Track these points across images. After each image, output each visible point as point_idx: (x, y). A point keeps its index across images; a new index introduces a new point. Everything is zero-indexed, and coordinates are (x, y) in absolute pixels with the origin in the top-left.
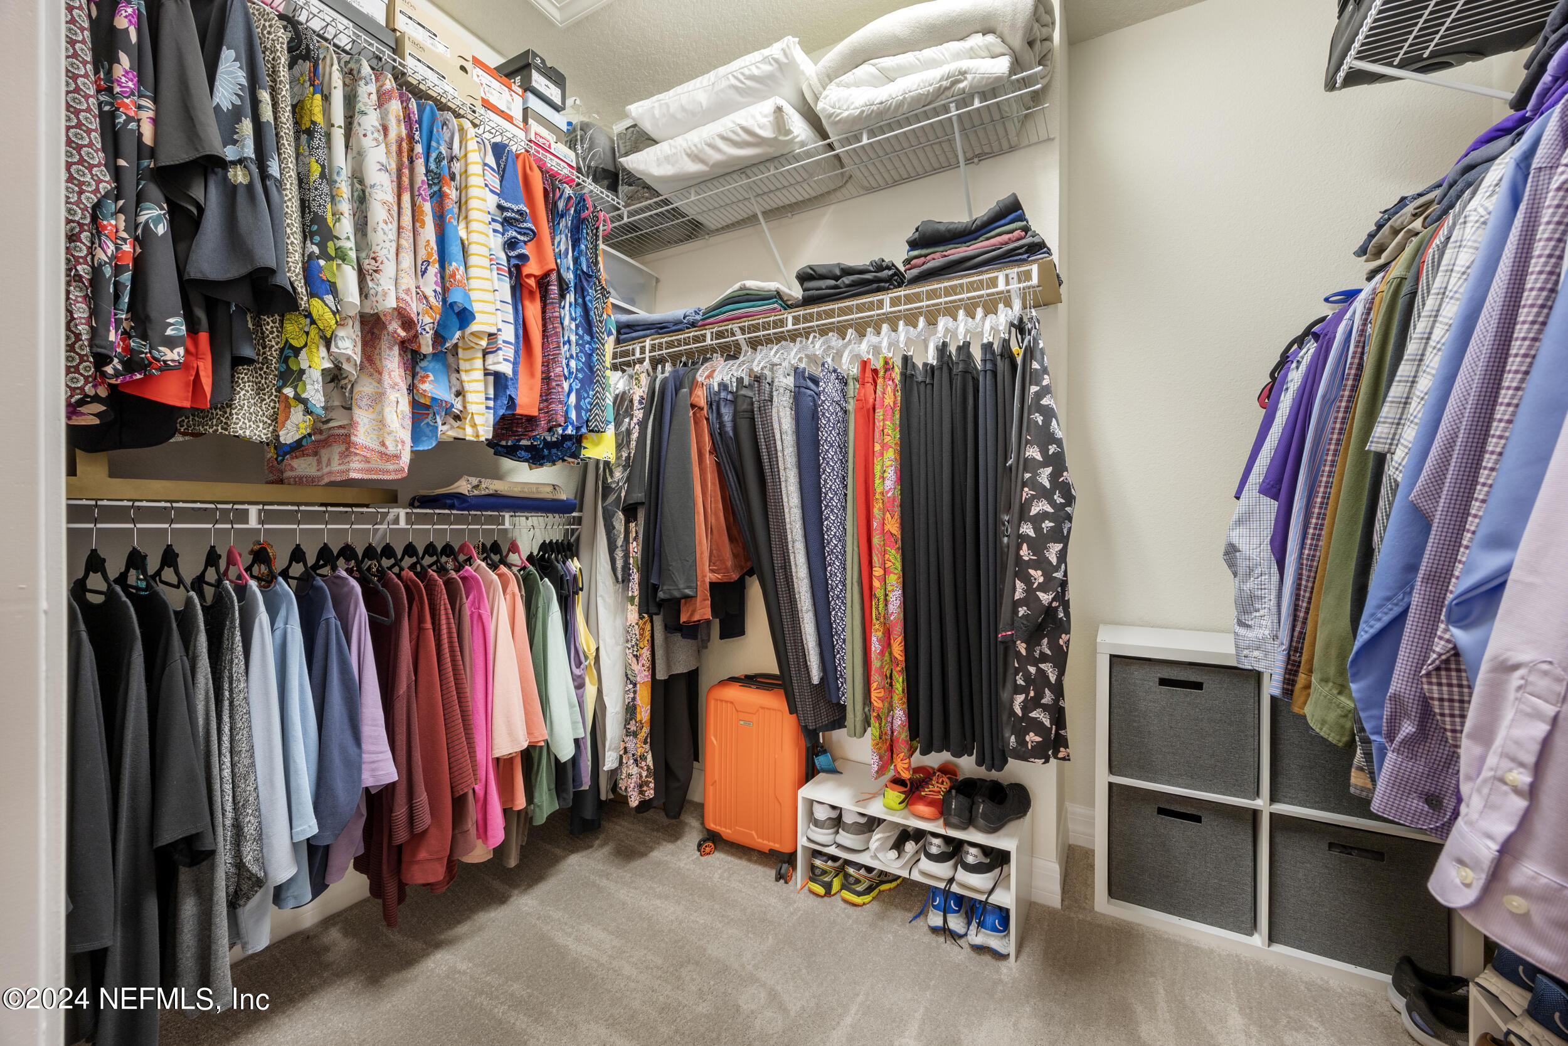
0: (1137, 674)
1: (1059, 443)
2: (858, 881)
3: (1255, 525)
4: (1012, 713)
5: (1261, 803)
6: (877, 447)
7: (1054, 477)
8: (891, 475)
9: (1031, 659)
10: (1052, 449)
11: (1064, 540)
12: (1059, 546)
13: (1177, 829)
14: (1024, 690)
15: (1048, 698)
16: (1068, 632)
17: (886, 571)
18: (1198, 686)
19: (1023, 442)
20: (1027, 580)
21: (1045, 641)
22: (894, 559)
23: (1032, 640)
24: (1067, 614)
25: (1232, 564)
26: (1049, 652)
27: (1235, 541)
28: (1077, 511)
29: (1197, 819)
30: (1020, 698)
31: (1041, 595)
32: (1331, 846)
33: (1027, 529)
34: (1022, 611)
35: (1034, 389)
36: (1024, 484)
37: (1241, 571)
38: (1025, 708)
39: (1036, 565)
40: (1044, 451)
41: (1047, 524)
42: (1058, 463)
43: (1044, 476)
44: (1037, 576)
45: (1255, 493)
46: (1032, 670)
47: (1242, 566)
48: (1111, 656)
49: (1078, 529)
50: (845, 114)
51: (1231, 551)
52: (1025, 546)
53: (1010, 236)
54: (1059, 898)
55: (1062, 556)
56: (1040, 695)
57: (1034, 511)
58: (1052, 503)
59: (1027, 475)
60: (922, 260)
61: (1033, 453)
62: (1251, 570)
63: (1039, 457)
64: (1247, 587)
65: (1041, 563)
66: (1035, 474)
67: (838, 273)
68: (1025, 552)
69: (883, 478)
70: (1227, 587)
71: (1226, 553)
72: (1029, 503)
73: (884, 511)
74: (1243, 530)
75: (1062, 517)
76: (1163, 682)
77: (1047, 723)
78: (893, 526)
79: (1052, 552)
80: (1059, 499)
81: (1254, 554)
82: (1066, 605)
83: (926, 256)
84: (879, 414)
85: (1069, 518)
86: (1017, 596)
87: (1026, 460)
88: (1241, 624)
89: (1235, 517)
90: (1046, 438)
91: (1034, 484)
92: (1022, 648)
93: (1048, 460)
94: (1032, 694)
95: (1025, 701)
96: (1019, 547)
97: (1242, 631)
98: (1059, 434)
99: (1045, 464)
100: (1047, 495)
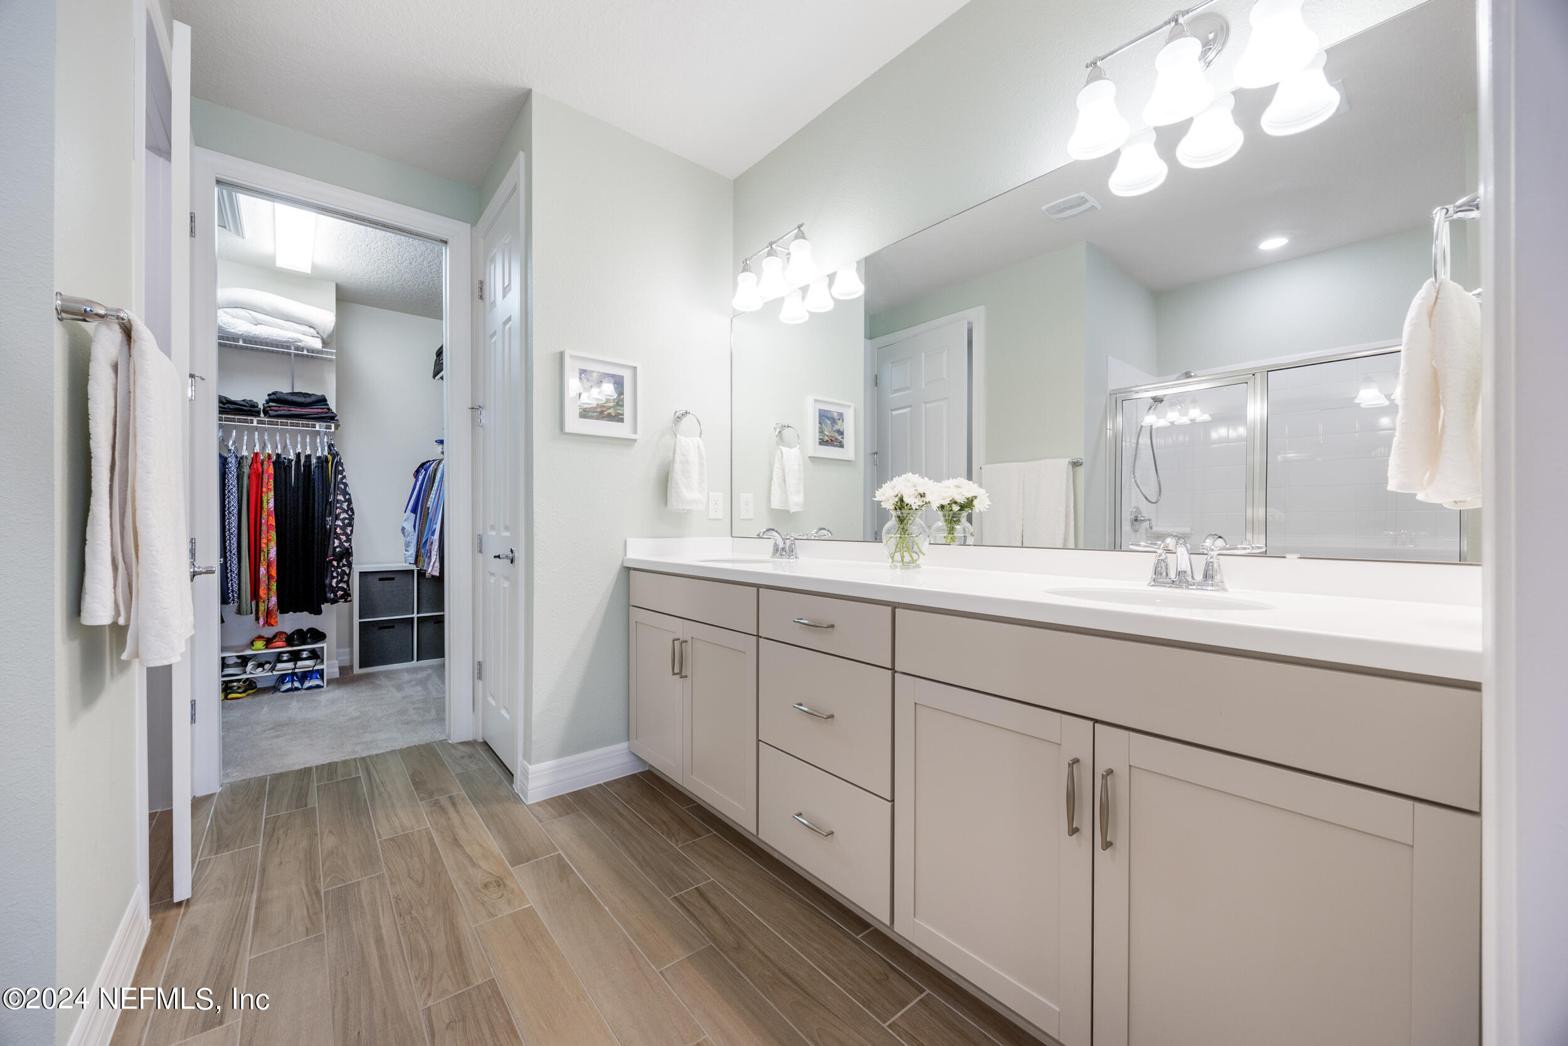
0: (370, 578)
1: (349, 495)
2: (239, 688)
3: (410, 521)
4: (333, 586)
5: (415, 615)
6: (264, 490)
7: (348, 506)
8: (272, 501)
9: (338, 567)
10: (347, 497)
11: (352, 526)
12: (351, 528)
13: (386, 633)
14: (337, 577)
15: (346, 578)
16: (352, 556)
17: (269, 540)
18: (393, 579)
19: (336, 494)
20: (340, 539)
21: (345, 560)
22: (273, 534)
23: (339, 561)
24: (352, 551)
25: (403, 533)
26: (346, 563)
27: (404, 526)
28: (355, 517)
29: (393, 627)
30: (335, 580)
31: (345, 544)
32: (435, 623)
33: (339, 523)
34: (338, 550)
35: (340, 476)
36: (337, 508)
37: (406, 535)
38: (337, 583)
39: (343, 534)
40: (345, 497)
41: (346, 521)
42: (349, 501)
43: (345, 506)
44: (344, 538)
45: (409, 512)
46: (339, 570)
47: (406, 533)
48: (360, 573)
49: (356, 522)
50: (233, 331)
51: (403, 529)
52: (338, 528)
53: (322, 410)
54: (338, 673)
55: (352, 531)
56: (342, 578)
57: (341, 517)
58: (348, 514)
59: (338, 505)
60: (277, 408)
61: (340, 497)
62: (409, 534)
63: (343, 499)
64: (408, 539)
65: (345, 534)
66: (342, 505)
67: (225, 402)
68: (338, 530)
69: (268, 503)
70: (402, 540)
71: (402, 530)
72: (340, 514)
73: (268, 516)
74: (406, 523)
75: (351, 518)
76: (381, 579)
77: (346, 587)
78: (272, 521)
79: (348, 530)
80: (350, 513)
81: (409, 529)
82: (351, 547)
83: (279, 407)
84: (266, 476)
85: (353, 519)
86: (335, 545)
87: (337, 500)
88: (406, 551)
89: (404, 519)
90: (345, 493)
91: (341, 508)
92: (335, 563)
93: (346, 501)
94: (339, 578)
95: (337, 581)
96: (336, 529)
97: (406, 553)
98: (349, 492)
99: (345, 502)
100: (346, 512)
